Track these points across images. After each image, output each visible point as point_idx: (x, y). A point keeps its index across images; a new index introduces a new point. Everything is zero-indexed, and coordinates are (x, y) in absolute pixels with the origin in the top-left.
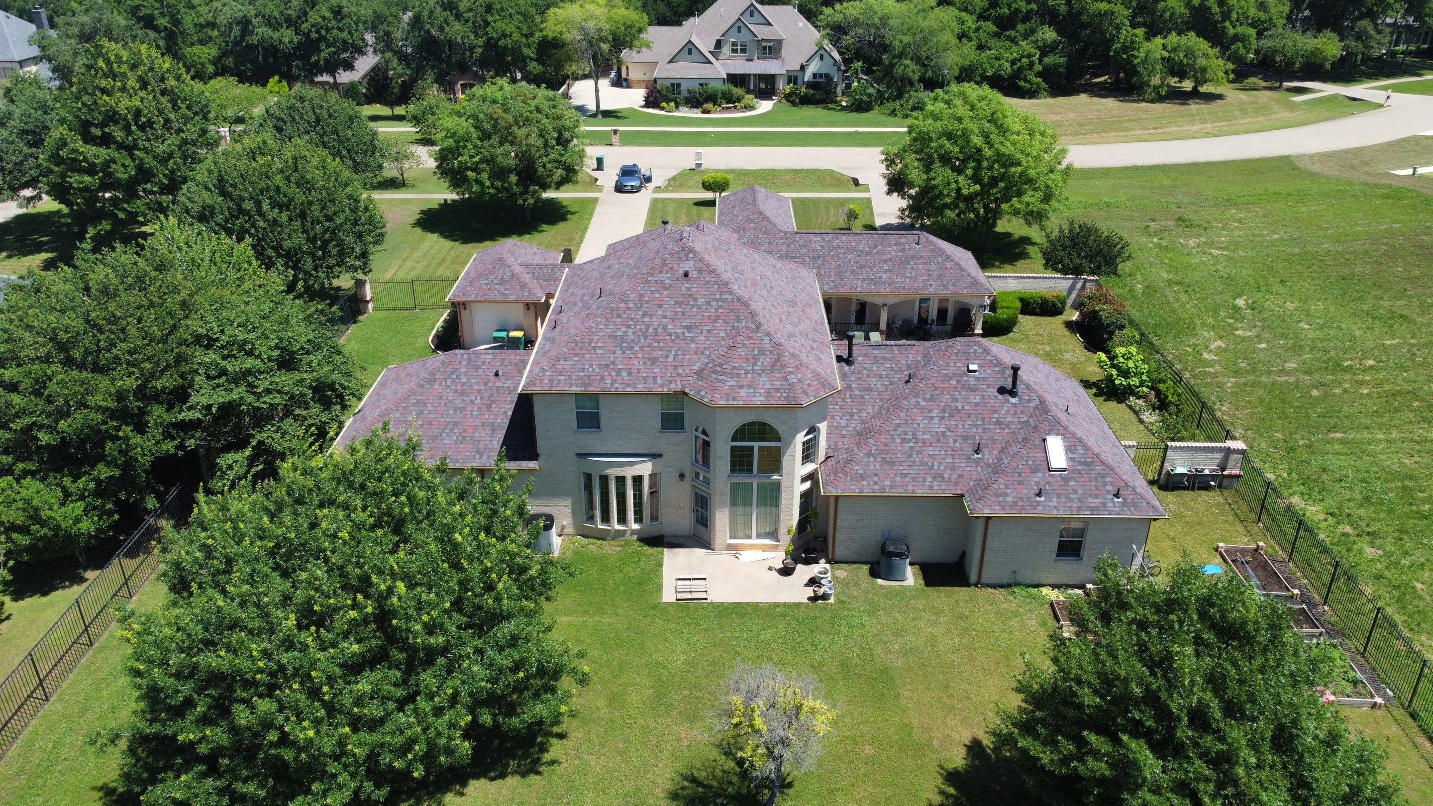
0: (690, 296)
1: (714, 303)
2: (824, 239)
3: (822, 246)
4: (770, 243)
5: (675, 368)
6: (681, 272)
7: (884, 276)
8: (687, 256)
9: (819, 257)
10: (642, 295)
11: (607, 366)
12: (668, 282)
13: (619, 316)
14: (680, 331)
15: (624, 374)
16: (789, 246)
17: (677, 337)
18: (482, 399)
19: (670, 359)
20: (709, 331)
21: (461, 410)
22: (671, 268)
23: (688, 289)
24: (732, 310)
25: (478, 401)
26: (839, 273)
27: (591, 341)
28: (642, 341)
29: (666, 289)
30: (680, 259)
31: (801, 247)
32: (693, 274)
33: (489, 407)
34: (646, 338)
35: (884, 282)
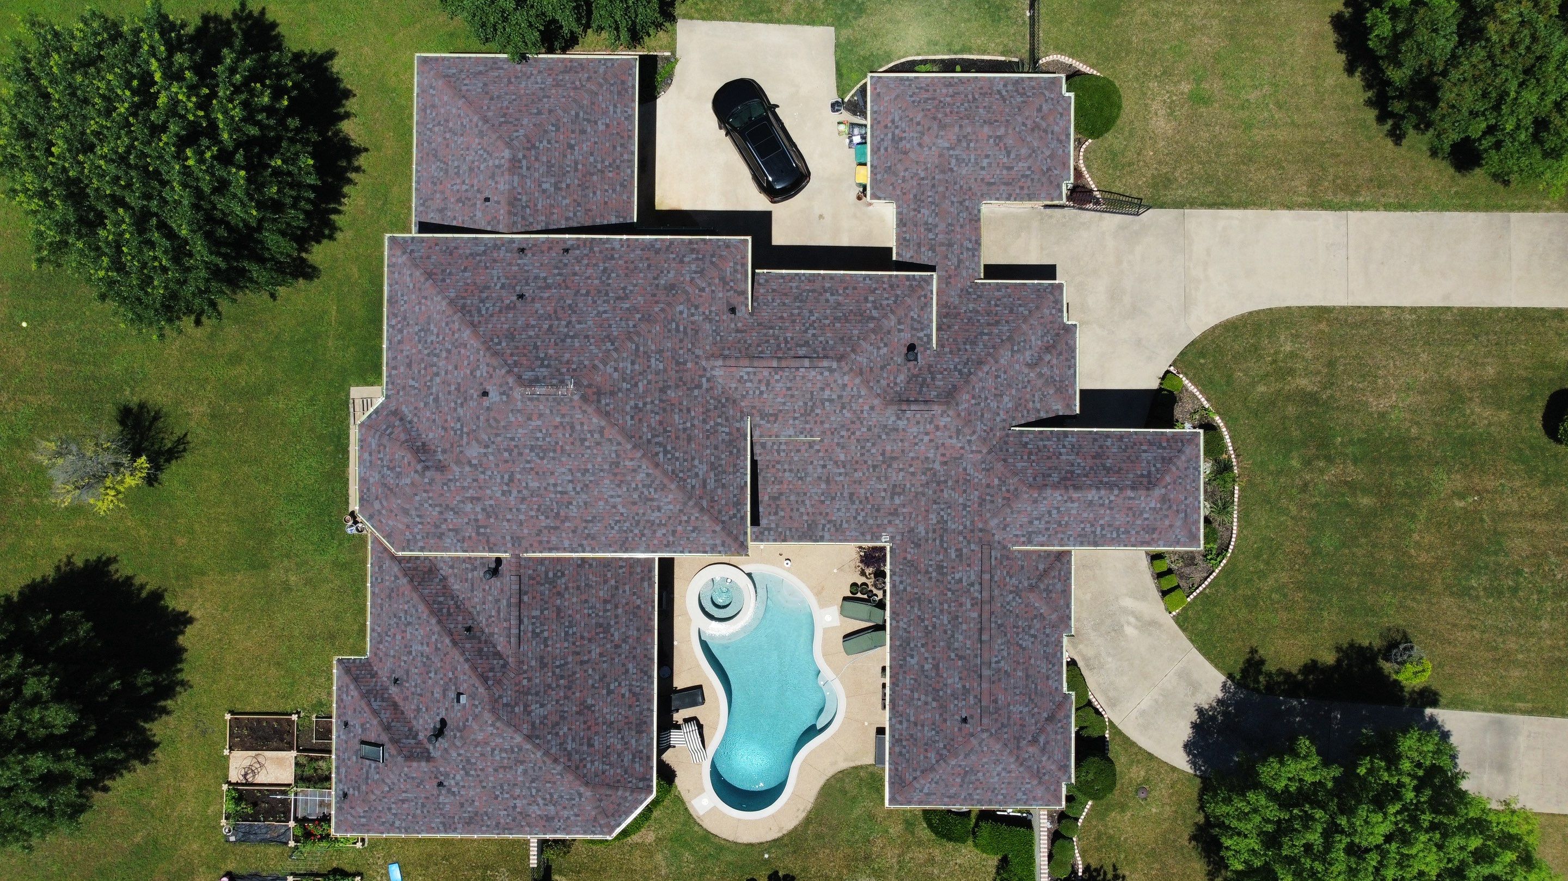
0: (465, 399)
1: (459, 426)
2: (972, 585)
3: (961, 580)
4: (965, 506)
5: (404, 388)
6: (489, 388)
7: (913, 661)
8: (503, 393)
9: (943, 574)
10: (465, 346)
11: (405, 318)
12: (478, 373)
13: (447, 324)
14: (434, 390)
15: (399, 337)
16: (960, 533)
17: (429, 388)
18: (466, 191)
19: (412, 382)
20: (434, 421)
21: (457, 174)
22: (491, 376)
23: (472, 398)
24: (452, 446)
25: (464, 187)
26: (919, 600)
27: (426, 298)
28: (426, 352)
29: (472, 373)
30: (501, 386)
31: (959, 551)
32: (486, 402)
33: (459, 200)
34: (428, 355)
35: (905, 659)
